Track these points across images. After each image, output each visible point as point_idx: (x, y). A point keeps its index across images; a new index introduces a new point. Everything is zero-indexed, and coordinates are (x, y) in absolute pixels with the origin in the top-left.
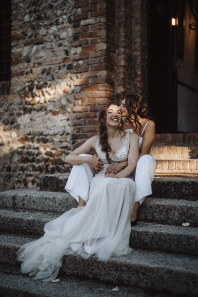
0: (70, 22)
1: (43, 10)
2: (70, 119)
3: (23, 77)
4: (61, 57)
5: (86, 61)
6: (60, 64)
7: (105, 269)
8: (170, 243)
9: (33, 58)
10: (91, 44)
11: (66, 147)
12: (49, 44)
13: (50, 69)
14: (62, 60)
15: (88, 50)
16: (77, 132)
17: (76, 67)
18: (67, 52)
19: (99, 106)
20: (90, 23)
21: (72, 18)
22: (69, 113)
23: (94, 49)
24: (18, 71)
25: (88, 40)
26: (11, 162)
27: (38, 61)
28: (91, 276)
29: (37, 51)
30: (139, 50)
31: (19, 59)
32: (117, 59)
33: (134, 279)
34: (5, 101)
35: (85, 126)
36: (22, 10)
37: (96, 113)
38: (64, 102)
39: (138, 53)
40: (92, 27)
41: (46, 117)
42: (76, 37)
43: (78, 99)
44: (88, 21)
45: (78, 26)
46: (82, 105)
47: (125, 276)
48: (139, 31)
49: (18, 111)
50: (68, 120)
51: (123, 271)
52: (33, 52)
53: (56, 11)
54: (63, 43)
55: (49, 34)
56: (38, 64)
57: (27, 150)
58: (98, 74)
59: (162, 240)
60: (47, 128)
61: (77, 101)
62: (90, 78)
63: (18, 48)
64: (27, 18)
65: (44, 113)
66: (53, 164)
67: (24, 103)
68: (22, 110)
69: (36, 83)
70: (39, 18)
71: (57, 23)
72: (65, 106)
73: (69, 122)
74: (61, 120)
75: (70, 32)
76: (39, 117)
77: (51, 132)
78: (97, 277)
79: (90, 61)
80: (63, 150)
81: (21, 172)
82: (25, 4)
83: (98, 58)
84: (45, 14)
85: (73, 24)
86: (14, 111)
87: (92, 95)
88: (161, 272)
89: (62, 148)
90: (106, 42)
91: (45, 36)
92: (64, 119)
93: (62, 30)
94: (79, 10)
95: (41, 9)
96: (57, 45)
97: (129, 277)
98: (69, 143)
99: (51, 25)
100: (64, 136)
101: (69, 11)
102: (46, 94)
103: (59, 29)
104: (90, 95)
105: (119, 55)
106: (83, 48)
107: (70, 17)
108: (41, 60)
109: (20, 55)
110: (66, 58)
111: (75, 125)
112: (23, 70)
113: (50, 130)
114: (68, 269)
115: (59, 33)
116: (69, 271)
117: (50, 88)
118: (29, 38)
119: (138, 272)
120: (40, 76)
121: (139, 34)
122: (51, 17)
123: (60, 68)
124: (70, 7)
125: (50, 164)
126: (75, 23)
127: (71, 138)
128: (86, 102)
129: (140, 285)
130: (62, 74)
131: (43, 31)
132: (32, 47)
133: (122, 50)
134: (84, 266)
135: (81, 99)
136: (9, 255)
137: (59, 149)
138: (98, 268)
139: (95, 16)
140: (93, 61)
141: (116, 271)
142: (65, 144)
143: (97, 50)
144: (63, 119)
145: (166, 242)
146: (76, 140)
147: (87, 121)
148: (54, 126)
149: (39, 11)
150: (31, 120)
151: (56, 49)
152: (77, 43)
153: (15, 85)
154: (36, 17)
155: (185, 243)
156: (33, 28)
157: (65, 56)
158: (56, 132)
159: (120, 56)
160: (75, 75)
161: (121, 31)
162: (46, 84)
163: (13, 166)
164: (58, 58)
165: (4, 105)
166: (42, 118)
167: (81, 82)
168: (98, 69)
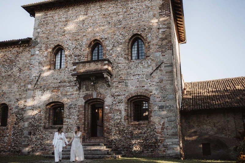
0: (77, 115)
9: (68, 122)
12: (72, 119)
13: (72, 124)
15: (80, 121)
18: (76, 121)
25: (80, 119)
27: (70, 122)
29: (69, 120)
30: (90, 121)
32: (86, 123)
40: (81, 117)
42: (78, 119)
48: (90, 117)
63: (65, 119)
64: (67, 114)
67: (66, 131)
69: (69, 127)
70: (70, 114)
71: (74, 115)
75: (77, 117)
76: (70, 134)
82: (67, 111)
83: (82, 123)
90: (84, 120)
93: (75, 117)
94: (79, 114)
95: (71, 112)
109: (66, 121)
112: (66, 124)
120: (70, 125)
126: (78, 116)
131: (71, 117)
133: (87, 121)
139: (82, 115)
143: (82, 121)
151: (74, 120)
156: (69, 116)
161: (87, 118)
162: (71, 127)
164: (74, 122)
168: (82, 125)
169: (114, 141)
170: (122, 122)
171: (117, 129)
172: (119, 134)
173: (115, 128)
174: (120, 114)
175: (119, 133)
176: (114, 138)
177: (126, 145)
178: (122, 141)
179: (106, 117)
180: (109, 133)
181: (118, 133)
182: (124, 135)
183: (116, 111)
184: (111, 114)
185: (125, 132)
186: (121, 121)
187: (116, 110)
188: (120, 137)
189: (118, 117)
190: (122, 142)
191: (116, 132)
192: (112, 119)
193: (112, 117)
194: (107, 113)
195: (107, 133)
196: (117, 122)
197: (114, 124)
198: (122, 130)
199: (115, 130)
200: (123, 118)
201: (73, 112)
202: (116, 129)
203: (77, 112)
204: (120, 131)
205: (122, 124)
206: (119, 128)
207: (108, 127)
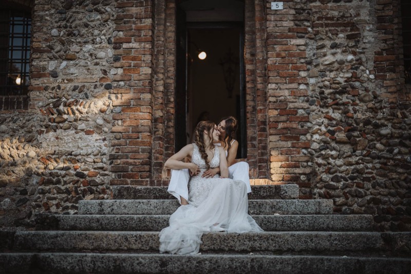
0: (109, 42)
1: (76, 27)
2: (107, 139)
3: (47, 92)
4: (97, 76)
5: (128, 82)
6: (96, 83)
7: (240, 241)
8: (276, 224)
9: (61, 74)
10: (133, 67)
11: (102, 168)
12: (83, 61)
13: (84, 86)
14: (99, 79)
15: (130, 73)
16: (116, 152)
17: (115, 87)
18: (105, 72)
19: (143, 128)
20: (134, 47)
21: (113, 40)
22: (106, 132)
23: (137, 72)
24: (41, 85)
25: (131, 63)
26: (27, 185)
27: (69, 78)
28: (227, 249)
29: (67, 67)
30: (172, 78)
31: (42, 72)
32: (156, 85)
33: (265, 245)
34: (20, 116)
35: (126, 147)
36: (49, 23)
37: (138, 135)
38: (100, 121)
39: (172, 81)
40: (136, 51)
41: (78, 136)
42: (117, 59)
43: (118, 120)
44: (131, 45)
45: (120, 48)
46: (122, 125)
47: (257, 244)
48: (173, 61)
49: (38, 129)
50: (104, 140)
51: (256, 240)
52: (61, 67)
53: (93, 31)
54: (101, 63)
55: (82, 52)
56: (67, 80)
57: (49, 171)
58: (141, 96)
59: (270, 222)
60: (78, 147)
61: (116, 121)
62: (132, 99)
63: (41, 61)
64: (54, 32)
65: (74, 131)
66: (84, 186)
67: (47, 120)
68: (44, 127)
69: (64, 99)
70: (71, 34)
71: (94, 42)
72: (101, 125)
73: (106, 142)
74: (97, 140)
75: (110, 52)
76: (68, 136)
77: (83, 152)
78: (233, 248)
79: (133, 83)
80: (97, 171)
81: (41, 196)
82: (54, 18)
83: (141, 81)
84: (79, 32)
85: (112, 46)
86: (33, 128)
87: (135, 117)
88: (287, 237)
89: (95, 169)
90: (151, 67)
91: (78, 53)
92: (100, 139)
93: (99, 50)
94: (121, 33)
95: (73, 25)
96: (93, 63)
97: (260, 244)
98: (105, 163)
99: (86, 43)
100: (99, 156)
101: (109, 33)
102: (76, 112)
103: (96, 48)
104: (133, 116)
105: (157, 80)
106: (124, 70)
107: (109, 38)
108: (72, 77)
109: (44, 69)
110: (104, 77)
111: (113, 146)
112: (47, 85)
113: (82, 149)
114: (205, 245)
115: (96, 52)
116: (206, 247)
117: (82, 107)
118: (57, 52)
119: (268, 239)
120: (70, 93)
121: (172, 64)
122: (85, 36)
123: (95, 87)
124: (110, 29)
125: (82, 185)
126: (117, 45)
127: (108, 158)
128: (127, 123)
129: (270, 249)
130: (98, 94)
131: (74, 48)
132: (61, 63)
133: (161, 76)
134: (220, 241)
135: (122, 120)
136: (142, 242)
137: (92, 170)
138: (234, 241)
139: (140, 42)
140: (136, 83)
141: (249, 241)
142: (100, 165)
143: (141, 74)
144: (98, 138)
145: (273, 223)
146: (114, 161)
147: (128, 142)
148: (88, 145)
149: (71, 27)
150: (57, 138)
151: (92, 67)
152: (118, 64)
153: (36, 100)
154: (67, 33)
155: (288, 222)
156: (63, 43)
157: (103, 75)
158: (90, 152)
159: (159, 82)
160: (114, 95)
161: (160, 59)
162: (77, 102)
163: (30, 189)
164: (93, 76)
165: (18, 121)
166: (71, 137)
167: (122, 103)
168: (142, 91)
169: (324, 176)
170: (362, 82)
171: (337, 115)
172: (351, 141)
173: (325, 110)
174: (352, 43)
175: (349, 137)
176: (320, 161)
177: (392, 199)
178: (368, 179)
179: (278, 55)
180: (298, 139)
181: (341, 136)
182: (375, 148)
183: (327, 25)
184: (301, 41)
185: (384, 131)
186: (355, 77)
187: (327, 19)
188: (354, 159)
189: (339, 57)
190: (368, 185)
191: (332, 133)
192: (310, 63)
193: (309, 53)
194: (283, 36)
195: (287, 139)
196: (333, 81)
197: (318, 90)
198: (367, 122)
199: (326, 121)
200: (371, 64)
201: (86, 26)
202: (331, 114)
203: (111, 25)
204: (354, 130)
205: (366, 90)
206: (345, 112)
207: (291, 105)
